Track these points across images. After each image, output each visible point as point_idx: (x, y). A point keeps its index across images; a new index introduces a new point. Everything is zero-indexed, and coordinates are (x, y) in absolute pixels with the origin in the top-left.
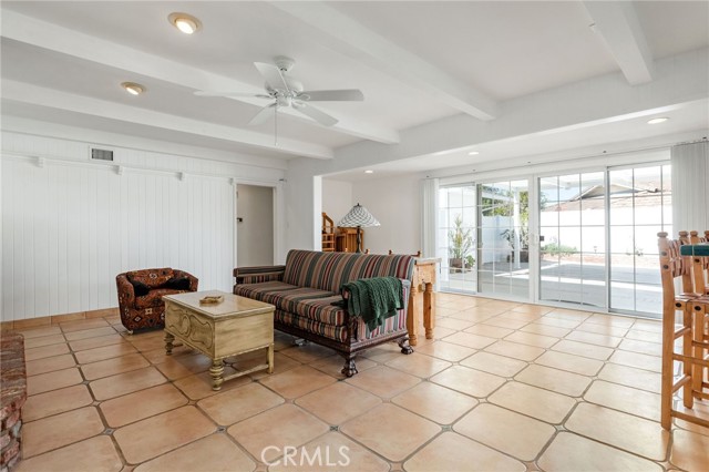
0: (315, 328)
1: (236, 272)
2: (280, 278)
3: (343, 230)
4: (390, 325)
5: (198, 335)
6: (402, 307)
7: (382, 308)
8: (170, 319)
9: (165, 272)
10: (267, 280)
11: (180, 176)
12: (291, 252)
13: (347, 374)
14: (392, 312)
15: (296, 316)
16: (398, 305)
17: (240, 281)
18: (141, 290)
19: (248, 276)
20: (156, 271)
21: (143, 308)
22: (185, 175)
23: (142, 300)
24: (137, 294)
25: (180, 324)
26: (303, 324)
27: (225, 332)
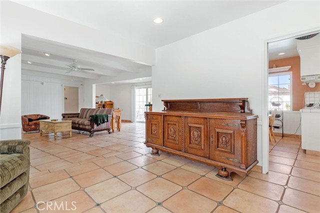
0: (84, 127)
1: (63, 115)
2: (78, 117)
3: (105, 102)
4: (104, 126)
5: (50, 128)
6: (108, 121)
7: (101, 121)
8: (41, 126)
9: (38, 115)
10: (73, 117)
11: (42, 83)
12: (82, 109)
13: (91, 136)
14: (104, 122)
15: (79, 125)
16: (106, 120)
17: (64, 117)
18: (30, 120)
19: (67, 116)
20: (35, 115)
21: (31, 125)
22: (45, 83)
23: (31, 123)
24: (29, 121)
25: (45, 126)
26: (81, 126)
27: (58, 126)
